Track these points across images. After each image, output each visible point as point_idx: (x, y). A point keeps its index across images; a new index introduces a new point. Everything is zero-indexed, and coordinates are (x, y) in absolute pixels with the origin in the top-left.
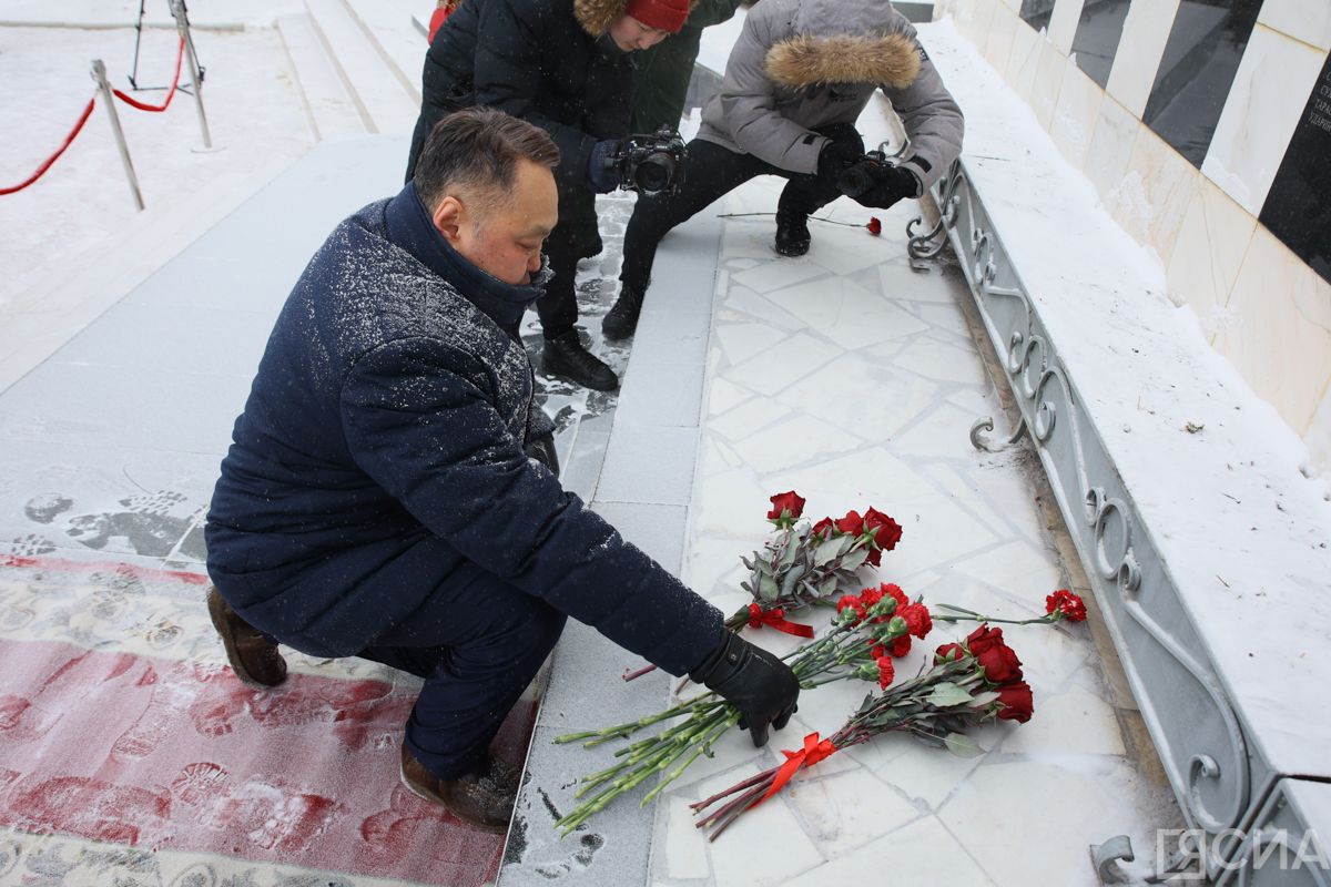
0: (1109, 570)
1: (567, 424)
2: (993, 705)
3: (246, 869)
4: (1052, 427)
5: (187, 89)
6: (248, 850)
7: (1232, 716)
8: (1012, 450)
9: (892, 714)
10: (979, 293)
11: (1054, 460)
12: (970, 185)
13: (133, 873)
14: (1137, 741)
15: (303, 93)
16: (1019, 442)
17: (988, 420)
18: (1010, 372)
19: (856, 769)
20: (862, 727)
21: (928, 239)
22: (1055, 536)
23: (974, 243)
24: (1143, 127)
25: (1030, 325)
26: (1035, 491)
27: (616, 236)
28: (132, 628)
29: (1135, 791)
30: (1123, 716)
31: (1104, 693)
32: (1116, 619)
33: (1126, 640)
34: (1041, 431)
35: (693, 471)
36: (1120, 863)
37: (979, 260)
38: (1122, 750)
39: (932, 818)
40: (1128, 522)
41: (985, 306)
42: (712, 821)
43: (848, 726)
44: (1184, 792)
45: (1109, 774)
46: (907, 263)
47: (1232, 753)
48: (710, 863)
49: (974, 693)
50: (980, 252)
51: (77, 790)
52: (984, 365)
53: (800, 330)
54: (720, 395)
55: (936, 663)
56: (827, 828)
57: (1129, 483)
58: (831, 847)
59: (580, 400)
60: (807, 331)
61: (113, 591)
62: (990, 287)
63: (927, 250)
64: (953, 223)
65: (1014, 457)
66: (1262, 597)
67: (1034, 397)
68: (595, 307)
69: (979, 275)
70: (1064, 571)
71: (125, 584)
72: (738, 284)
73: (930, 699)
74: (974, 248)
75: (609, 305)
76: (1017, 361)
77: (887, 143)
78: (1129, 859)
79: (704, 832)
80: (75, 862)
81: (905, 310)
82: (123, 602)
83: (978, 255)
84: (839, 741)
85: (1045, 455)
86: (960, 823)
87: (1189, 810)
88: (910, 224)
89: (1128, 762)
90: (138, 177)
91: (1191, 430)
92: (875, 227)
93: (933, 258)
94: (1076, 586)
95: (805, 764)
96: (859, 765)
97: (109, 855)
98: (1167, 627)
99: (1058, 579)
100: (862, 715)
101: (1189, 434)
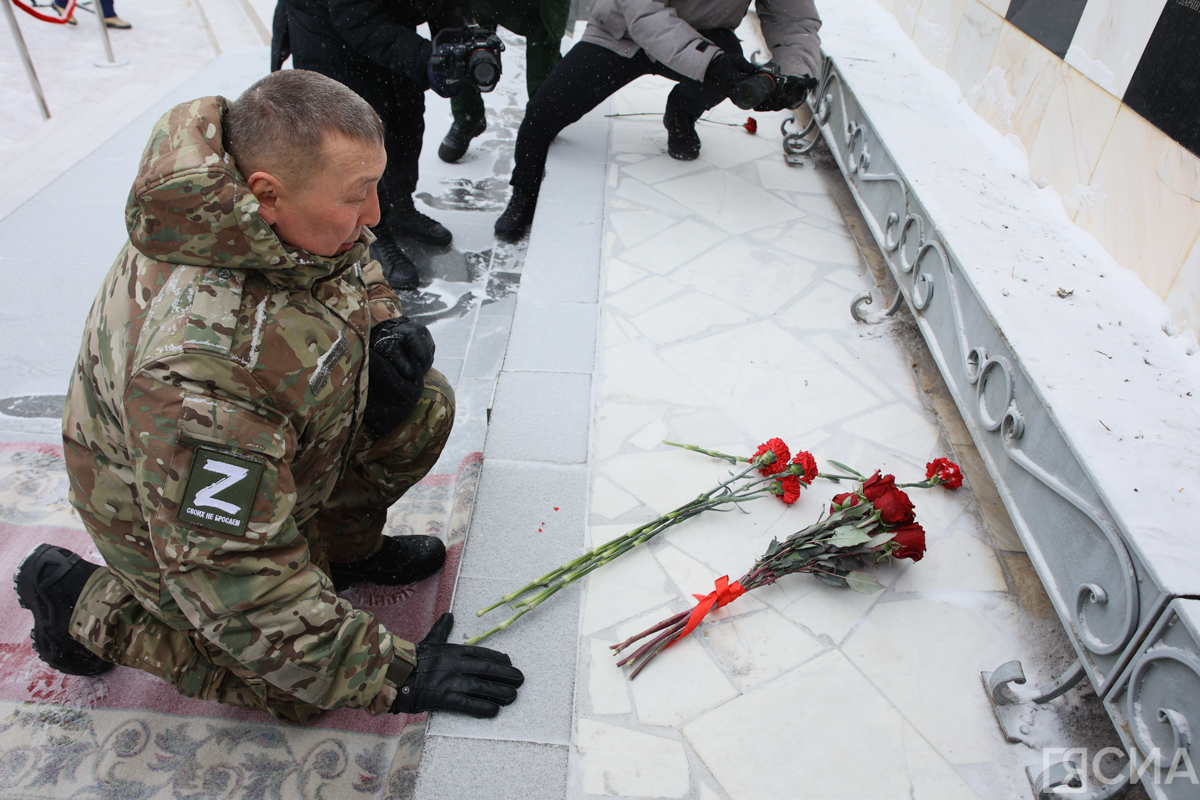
0: (991, 423)
1: (468, 309)
2: (889, 545)
3: (178, 724)
4: (931, 296)
5: (88, 7)
6: (180, 706)
7: (1122, 545)
8: (889, 322)
9: (796, 557)
10: (853, 182)
11: (932, 328)
12: (843, 82)
13: (67, 731)
14: (1017, 578)
15: (202, 13)
16: (895, 316)
17: (866, 294)
18: (887, 251)
19: (763, 610)
20: (768, 569)
21: (801, 137)
22: (932, 398)
23: (848, 135)
24: (1007, 25)
25: (907, 205)
26: (911, 358)
27: (507, 139)
28: (56, 503)
29: (1018, 622)
30: (1003, 557)
31: (985, 536)
32: (998, 467)
33: (1009, 486)
34: (919, 302)
35: (595, 342)
36: (1012, 686)
37: (853, 151)
38: (1003, 587)
39: (836, 651)
40: (1011, 377)
41: (859, 193)
42: (632, 660)
43: (755, 569)
44: (1070, 619)
45: (994, 608)
46: (782, 158)
47: (1122, 578)
48: (632, 700)
49: (872, 534)
50: (854, 144)
51: (8, 656)
52: (857, 248)
53: (687, 217)
54: (616, 274)
55: (832, 510)
56: (740, 664)
57: (1012, 340)
58: (744, 681)
59: (480, 286)
60: (694, 217)
61: (36, 469)
62: (863, 175)
63: (800, 146)
64: (826, 120)
65: (891, 329)
66: (1140, 439)
67: (911, 271)
68: (490, 203)
69: (853, 165)
70: (942, 427)
71: (47, 463)
72: (628, 176)
73: (831, 541)
74: (848, 140)
75: (504, 201)
76: (893, 240)
77: (759, 52)
78: (1021, 681)
79: (624, 671)
80: (9, 723)
81: (783, 199)
82: (45, 479)
83: (852, 146)
84: (747, 583)
85: (924, 325)
86: (862, 656)
87: (1076, 635)
88: (784, 123)
89: (1010, 597)
90: (43, 88)
91: (1062, 295)
92: (751, 126)
93: (806, 153)
94: (953, 442)
95: (716, 605)
96: (765, 606)
97: (42, 715)
98: (1052, 469)
99: (937, 436)
100: (768, 558)
101: (1060, 299)
